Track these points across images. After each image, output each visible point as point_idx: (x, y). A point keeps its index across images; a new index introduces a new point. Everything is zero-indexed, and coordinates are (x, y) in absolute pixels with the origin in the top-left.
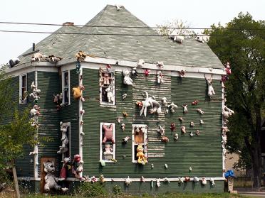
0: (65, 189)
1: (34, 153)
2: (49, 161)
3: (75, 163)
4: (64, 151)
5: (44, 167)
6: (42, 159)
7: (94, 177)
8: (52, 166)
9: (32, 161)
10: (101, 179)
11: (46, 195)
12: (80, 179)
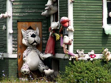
0: (48, 71)
1: (5, 15)
2: (30, 28)
3: (62, 30)
4: (52, 12)
5: (22, 37)
6: (20, 24)
7: (92, 52)
8: (33, 36)
9: (4, 27)
10: (105, 56)
11: (24, 79)
12: (70, 55)
